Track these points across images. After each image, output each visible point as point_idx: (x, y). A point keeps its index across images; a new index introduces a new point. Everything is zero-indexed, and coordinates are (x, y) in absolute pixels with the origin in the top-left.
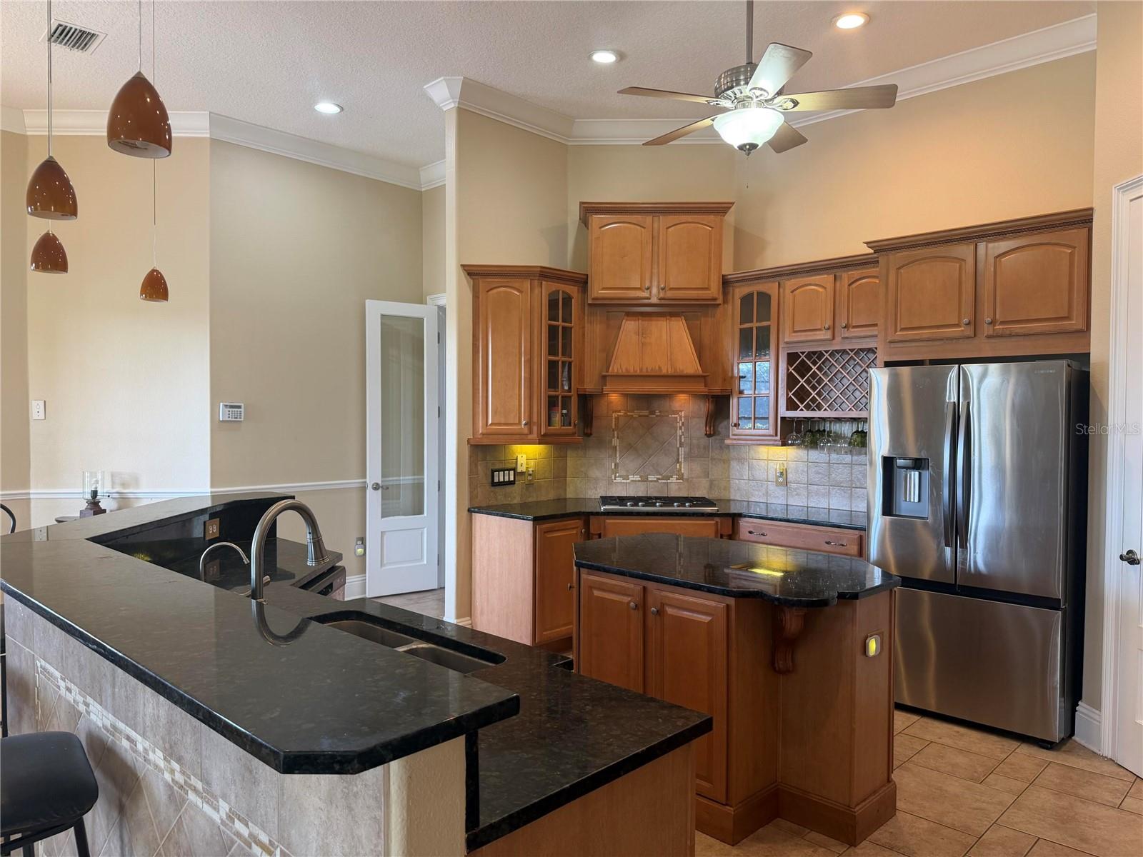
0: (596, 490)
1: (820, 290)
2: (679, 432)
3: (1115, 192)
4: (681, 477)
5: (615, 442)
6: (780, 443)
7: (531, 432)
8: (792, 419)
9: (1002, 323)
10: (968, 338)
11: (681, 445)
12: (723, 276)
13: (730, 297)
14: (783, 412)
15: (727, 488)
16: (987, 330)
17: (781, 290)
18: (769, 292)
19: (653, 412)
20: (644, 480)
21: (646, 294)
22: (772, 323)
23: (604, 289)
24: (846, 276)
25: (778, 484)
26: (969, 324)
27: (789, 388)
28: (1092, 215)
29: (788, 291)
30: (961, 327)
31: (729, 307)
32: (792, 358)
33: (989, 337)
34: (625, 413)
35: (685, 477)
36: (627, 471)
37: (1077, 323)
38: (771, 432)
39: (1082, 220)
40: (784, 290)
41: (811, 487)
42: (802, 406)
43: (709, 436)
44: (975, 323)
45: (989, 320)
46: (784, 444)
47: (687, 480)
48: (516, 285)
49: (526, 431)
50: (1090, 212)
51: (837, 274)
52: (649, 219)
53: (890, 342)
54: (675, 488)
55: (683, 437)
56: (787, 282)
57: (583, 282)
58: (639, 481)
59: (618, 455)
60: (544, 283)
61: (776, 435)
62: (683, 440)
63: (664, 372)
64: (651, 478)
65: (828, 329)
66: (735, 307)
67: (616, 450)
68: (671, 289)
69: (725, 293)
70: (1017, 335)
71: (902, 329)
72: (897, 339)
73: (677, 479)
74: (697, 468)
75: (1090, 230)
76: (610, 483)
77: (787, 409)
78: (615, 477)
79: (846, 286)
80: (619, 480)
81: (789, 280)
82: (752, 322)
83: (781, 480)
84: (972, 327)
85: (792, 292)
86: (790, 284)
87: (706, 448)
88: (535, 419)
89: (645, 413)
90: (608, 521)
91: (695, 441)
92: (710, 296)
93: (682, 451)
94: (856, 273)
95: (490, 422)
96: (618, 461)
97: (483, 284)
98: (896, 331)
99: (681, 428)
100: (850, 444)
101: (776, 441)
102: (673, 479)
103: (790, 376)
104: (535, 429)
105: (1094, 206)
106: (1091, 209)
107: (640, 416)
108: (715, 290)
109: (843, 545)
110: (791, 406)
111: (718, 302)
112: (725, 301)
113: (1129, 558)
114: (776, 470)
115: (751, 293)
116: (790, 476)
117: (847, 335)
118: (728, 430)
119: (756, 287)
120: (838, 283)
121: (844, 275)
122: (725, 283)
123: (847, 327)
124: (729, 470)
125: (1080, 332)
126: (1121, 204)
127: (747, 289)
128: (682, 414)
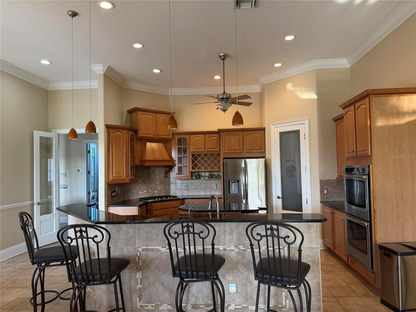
0: (134, 196)
1: (201, 138)
2: (157, 177)
3: (271, 125)
4: (158, 190)
5: (139, 181)
7: (127, 179)
8: (193, 172)
9: (248, 150)
10: (241, 153)
13: (174, 138)
14: (191, 170)
15: (170, 192)
16: (246, 151)
17: (190, 138)
18: (186, 138)
19: (150, 171)
20: (148, 192)
21: (154, 137)
22: (187, 146)
23: (142, 134)
25: (185, 190)
26: (242, 150)
27: (193, 164)
28: (265, 129)
29: (192, 138)
30: (240, 150)
31: (174, 141)
32: (193, 155)
33: (246, 153)
34: (142, 172)
35: (159, 190)
36: (143, 190)
37: (263, 150)
38: (188, 175)
39: (264, 129)
41: (194, 190)
42: (196, 168)
43: (165, 177)
45: (246, 149)
46: (192, 179)
47: (159, 191)
48: (122, 132)
49: (126, 179)
51: (205, 135)
52: (154, 114)
53: (224, 153)
54: (156, 194)
56: (191, 136)
57: (136, 131)
58: (146, 192)
59: (140, 185)
60: (129, 131)
61: (190, 176)
62: (158, 179)
63: (160, 159)
64: (150, 191)
65: (203, 149)
66: (175, 141)
67: (140, 183)
68: (160, 135)
69: (173, 137)
70: (252, 152)
71: (227, 150)
72: (225, 152)
73: (157, 191)
74: (162, 187)
75: (265, 131)
76: (138, 194)
77: (192, 169)
78: (140, 192)
79: (208, 138)
80: (141, 193)
81: (192, 135)
82: (182, 145)
83: (186, 189)
86: (192, 136)
87: (164, 181)
88: (128, 174)
89: (148, 171)
90: (153, 204)
91: (161, 179)
92: (170, 138)
93: (158, 182)
94: (210, 135)
95: (114, 176)
96: (140, 187)
97: (111, 131)
99: (157, 176)
100: (209, 178)
101: (190, 178)
102: (156, 191)
103: (193, 160)
104: (128, 177)
106: (265, 128)
107: (146, 172)
108: (171, 137)
110: (193, 168)
112: (173, 140)
113: (279, 198)
114: (185, 186)
115: (181, 138)
116: (189, 187)
117: (208, 150)
118: (170, 175)
119: (182, 136)
120: (205, 137)
121: (207, 135)
122: (173, 134)
123: (208, 148)
124: (170, 187)
125: (264, 152)
126: (273, 128)
127: (179, 137)
128: (158, 171)
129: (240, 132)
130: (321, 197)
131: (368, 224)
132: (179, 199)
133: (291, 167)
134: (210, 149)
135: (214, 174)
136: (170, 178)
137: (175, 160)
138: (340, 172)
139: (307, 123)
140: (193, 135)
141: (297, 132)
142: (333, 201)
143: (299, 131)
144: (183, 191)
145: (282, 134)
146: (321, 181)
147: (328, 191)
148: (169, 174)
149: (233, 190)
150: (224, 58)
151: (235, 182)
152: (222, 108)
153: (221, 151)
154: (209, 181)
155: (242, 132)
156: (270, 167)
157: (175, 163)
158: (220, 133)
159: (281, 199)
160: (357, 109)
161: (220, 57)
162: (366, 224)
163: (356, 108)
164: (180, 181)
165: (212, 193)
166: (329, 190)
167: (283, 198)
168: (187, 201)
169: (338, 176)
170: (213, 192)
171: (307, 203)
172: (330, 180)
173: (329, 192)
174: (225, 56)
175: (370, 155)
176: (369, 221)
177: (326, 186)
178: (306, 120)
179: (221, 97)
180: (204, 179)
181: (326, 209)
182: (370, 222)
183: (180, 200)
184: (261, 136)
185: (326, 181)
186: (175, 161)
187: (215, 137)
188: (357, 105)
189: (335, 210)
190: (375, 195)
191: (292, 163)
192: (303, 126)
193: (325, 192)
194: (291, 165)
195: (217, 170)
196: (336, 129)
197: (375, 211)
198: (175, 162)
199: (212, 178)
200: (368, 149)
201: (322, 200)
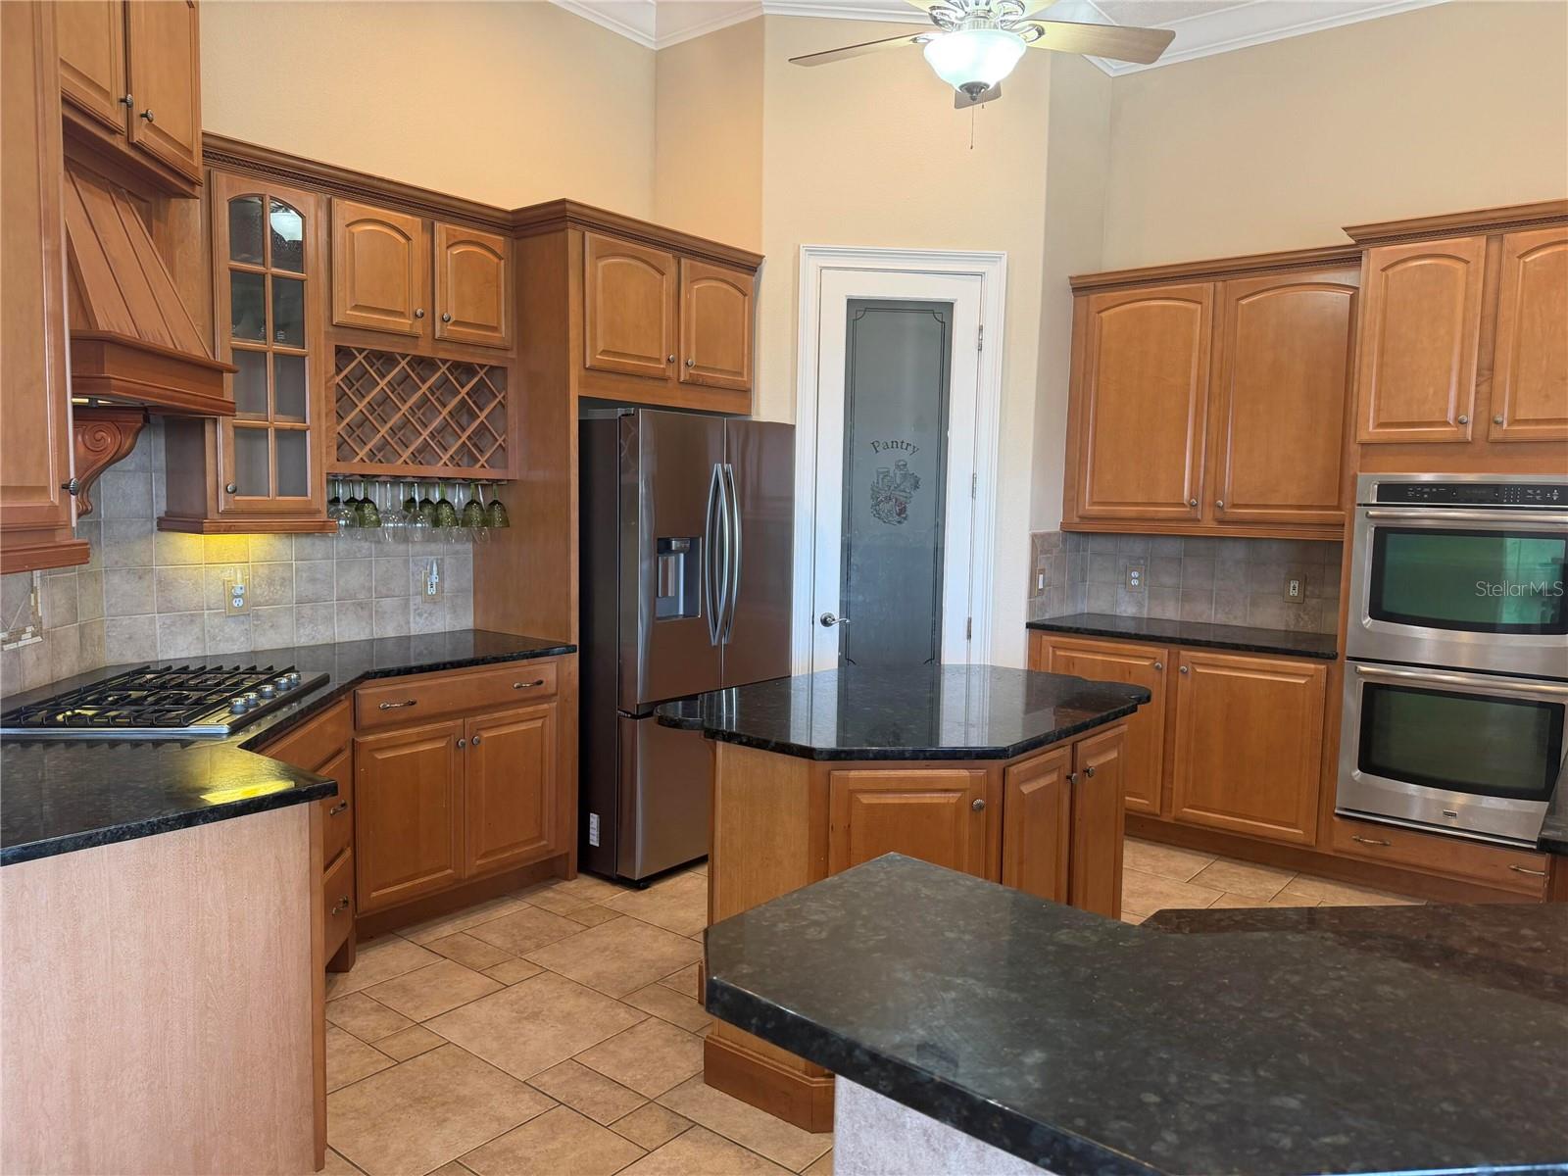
1: (405, 242)
3: (802, 251)
4: (38, 628)
9: (696, 366)
14: (328, 464)
15: (102, 641)
16: (684, 374)
17: (323, 214)
18: (298, 210)
22: (307, 277)
24: (444, 231)
25: (232, 612)
26: (670, 362)
27: (339, 418)
28: (759, 261)
29: (341, 222)
30: (661, 364)
32: (342, 354)
33: (683, 383)
35: (44, 627)
38: (314, 503)
42: (361, 454)
47: (47, 633)
50: (756, 260)
51: (427, 220)
53: (589, 368)
54: (32, 658)
56: (336, 201)
61: (323, 510)
63: (172, 348)
65: (420, 316)
70: (705, 385)
71: (603, 352)
72: (599, 365)
74: (61, 599)
77: (338, 459)
79: (442, 246)
81: (341, 198)
82: (264, 260)
83: (239, 603)
85: (348, 226)
86: (344, 207)
98: (596, 352)
102: (27, 639)
105: (763, 253)
106: (762, 257)
109: (542, 682)
110: (346, 451)
113: (825, 621)
116: (261, 592)
117: (444, 334)
118: (98, 498)
119: (269, 189)
120: (427, 237)
121: (437, 225)
123: (445, 320)
125: (746, 390)
126: (812, 266)
130: (1032, 606)
133: (895, 474)
134: (454, 323)
139: (996, 273)
140: (349, 201)
141: (942, 311)
143: (949, 306)
145: (860, 310)
146: (1034, 538)
147: (1045, 580)
148: (96, 485)
153: (573, 354)
159: (835, 629)
163: (1515, 250)
165: (410, 623)
166: (1047, 575)
167: (846, 621)
170: (420, 615)
171: (968, 638)
172: (1049, 534)
177: (1042, 558)
178: (994, 259)
181: (1093, 651)
184: (742, 300)
185: (1043, 537)
187: (487, 252)
189: (1202, 654)
191: (904, 455)
192: (974, 284)
193: (1041, 581)
194: (898, 466)
195: (488, 474)
201: (1035, 620)
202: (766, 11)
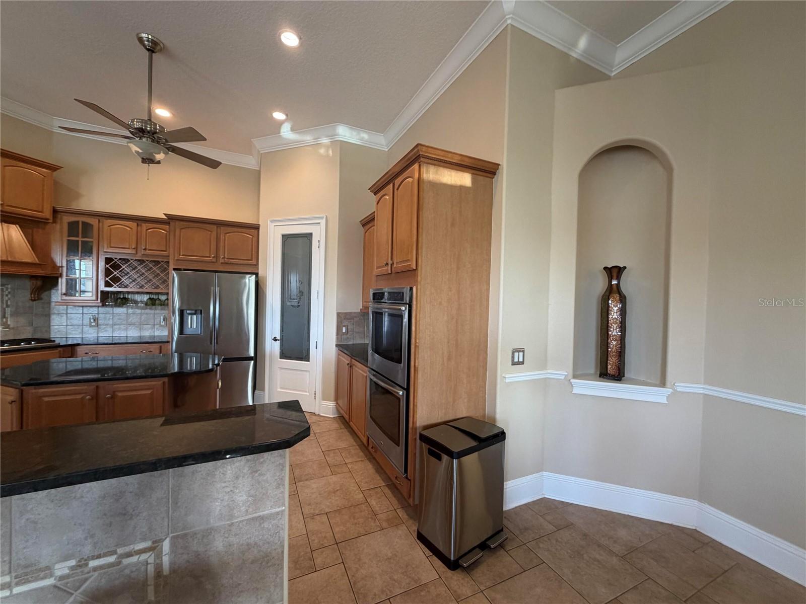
1: (129, 229)
2: (6, 298)
3: (269, 221)
6: (101, 304)
8: (108, 292)
9: (228, 258)
10: (213, 262)
11: (8, 306)
12: (54, 207)
13: (59, 220)
14: (102, 287)
15: (49, 331)
16: (221, 261)
17: (101, 224)
18: (91, 223)
22: (94, 240)
24: (145, 226)
25: (91, 326)
26: (214, 257)
27: (106, 276)
28: (259, 226)
29: (106, 226)
30: (210, 258)
31: (58, 226)
32: (108, 261)
33: (222, 263)
35: (11, 326)
37: (254, 262)
38: (94, 298)
39: (256, 228)
40: (103, 225)
41: (114, 327)
42: (115, 286)
43: (33, 301)
44: (217, 257)
45: (222, 257)
46: (104, 305)
47: (13, 328)
51: (139, 223)
53: (178, 260)
55: (9, 301)
56: (105, 220)
61: (97, 300)
62: (9, 303)
65: (134, 249)
69: (55, 217)
70: (233, 264)
71: (183, 255)
72: (180, 259)
74: (22, 320)
75: (259, 231)
77: (105, 287)
79: (145, 230)
81: (107, 219)
82: (78, 237)
83: (93, 324)
84: (215, 258)
85: (109, 226)
86: (107, 222)
87: (31, 307)
91: (20, 304)
92: (44, 217)
93: (9, 310)
94: (151, 225)
98: (180, 255)
99: (7, 295)
100: (146, 304)
101: (98, 303)
103: (107, 269)
105: (260, 224)
108: (47, 214)
109: (151, 351)
110: (107, 284)
111: (49, 221)
112: (54, 222)
113: (275, 339)
114: (90, 319)
115: (78, 222)
116: (100, 322)
117: (145, 253)
118: (50, 297)
119: (81, 219)
120: (139, 228)
121: (143, 224)
122: (55, 212)
123: (145, 249)
124: (49, 321)
125: (255, 265)
126: (271, 226)
127: (73, 219)
128: (9, 286)
129: (212, 226)
130: (337, 338)
131: (403, 393)
132: (59, 346)
134: (149, 250)
135: (158, 298)
136: (49, 303)
137: (61, 265)
138: (365, 302)
139: (323, 222)
140: (109, 220)
141: (309, 236)
142: (353, 344)
143: (311, 234)
144: (86, 329)
145: (286, 238)
146: (338, 314)
147: (347, 329)
148: (47, 293)
149: (189, 327)
150: (153, 48)
151: (194, 314)
152: (140, 151)
153: (171, 257)
154: (148, 311)
155: (216, 227)
156: (265, 291)
157: (60, 272)
158: (169, 223)
159: (278, 343)
160: (398, 189)
161: (141, 40)
162: (401, 393)
163: (396, 187)
164: (77, 308)
165: (154, 332)
166: (349, 328)
167: (282, 340)
168: (80, 350)
169: (362, 307)
170: (158, 330)
171: (316, 348)
172: (351, 313)
173: (349, 330)
174: (154, 43)
175: (414, 268)
176: (406, 387)
177: (345, 321)
178: (322, 218)
179: (137, 125)
180: (138, 308)
181: (343, 357)
182: (407, 390)
183: (59, 349)
184: (252, 238)
185: (346, 314)
186: (59, 267)
187: (163, 231)
188: (397, 182)
189: (354, 360)
190: (417, 341)
191: (298, 284)
192: (318, 227)
193: (344, 330)
195: (164, 291)
196: (365, 236)
197: (416, 369)
198: (60, 269)
199: (154, 304)
200: (412, 258)
201: (338, 343)
202: (262, 152)
